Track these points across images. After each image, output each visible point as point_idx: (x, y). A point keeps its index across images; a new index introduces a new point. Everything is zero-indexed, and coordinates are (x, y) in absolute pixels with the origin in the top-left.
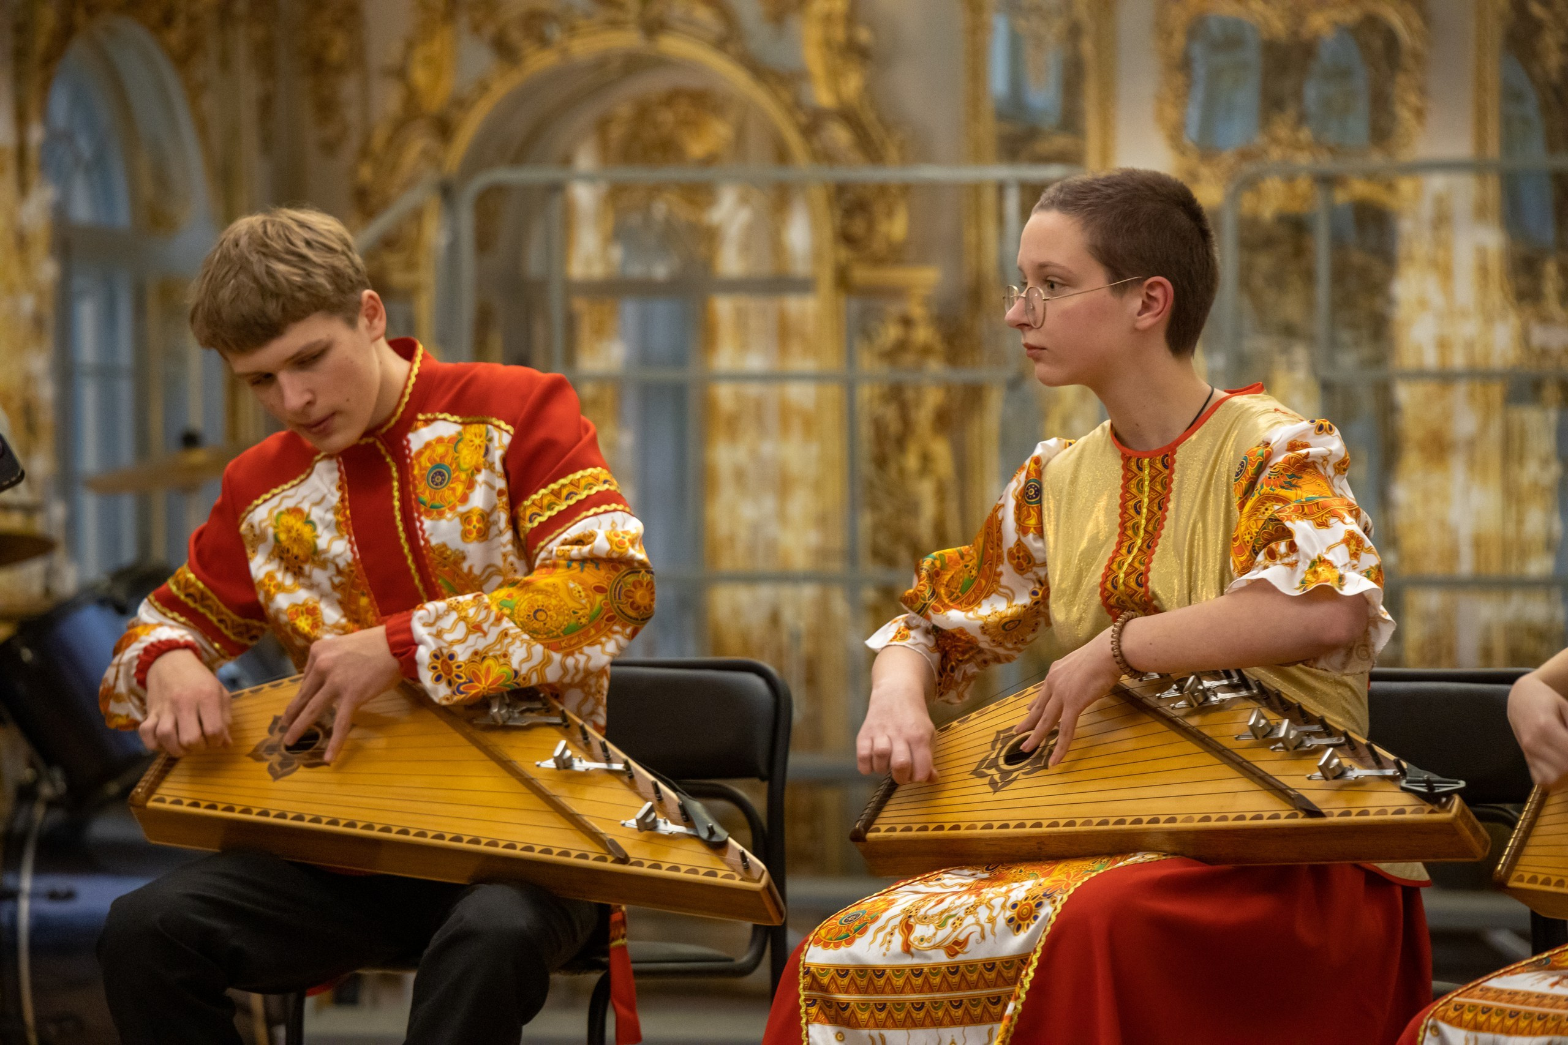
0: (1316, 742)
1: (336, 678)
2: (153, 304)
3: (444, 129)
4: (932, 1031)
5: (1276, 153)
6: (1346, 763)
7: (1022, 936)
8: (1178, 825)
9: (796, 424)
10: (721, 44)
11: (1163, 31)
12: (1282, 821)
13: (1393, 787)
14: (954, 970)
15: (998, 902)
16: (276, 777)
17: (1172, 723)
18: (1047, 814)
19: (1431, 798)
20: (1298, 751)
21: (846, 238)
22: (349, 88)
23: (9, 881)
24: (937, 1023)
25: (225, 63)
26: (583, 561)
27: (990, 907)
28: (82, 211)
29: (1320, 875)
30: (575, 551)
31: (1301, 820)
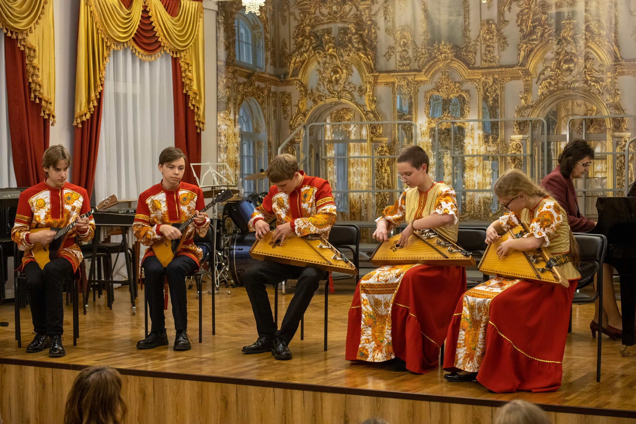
0: (447, 245)
1: (282, 232)
2: (256, 145)
3: (305, 115)
4: (382, 295)
5: (444, 118)
6: (453, 249)
7: (398, 279)
8: (424, 259)
9: (364, 164)
10: (351, 100)
11: (425, 97)
12: (442, 259)
13: (460, 254)
14: (386, 285)
15: (393, 273)
16: (273, 248)
17: (424, 241)
18: (402, 256)
19: (466, 256)
20: (445, 246)
21: (372, 133)
22: (289, 108)
23: (232, 247)
24: (383, 294)
25: (268, 104)
26: (324, 213)
27: (392, 274)
28: (245, 130)
29: (448, 267)
30: (323, 211)
31: (445, 259)
